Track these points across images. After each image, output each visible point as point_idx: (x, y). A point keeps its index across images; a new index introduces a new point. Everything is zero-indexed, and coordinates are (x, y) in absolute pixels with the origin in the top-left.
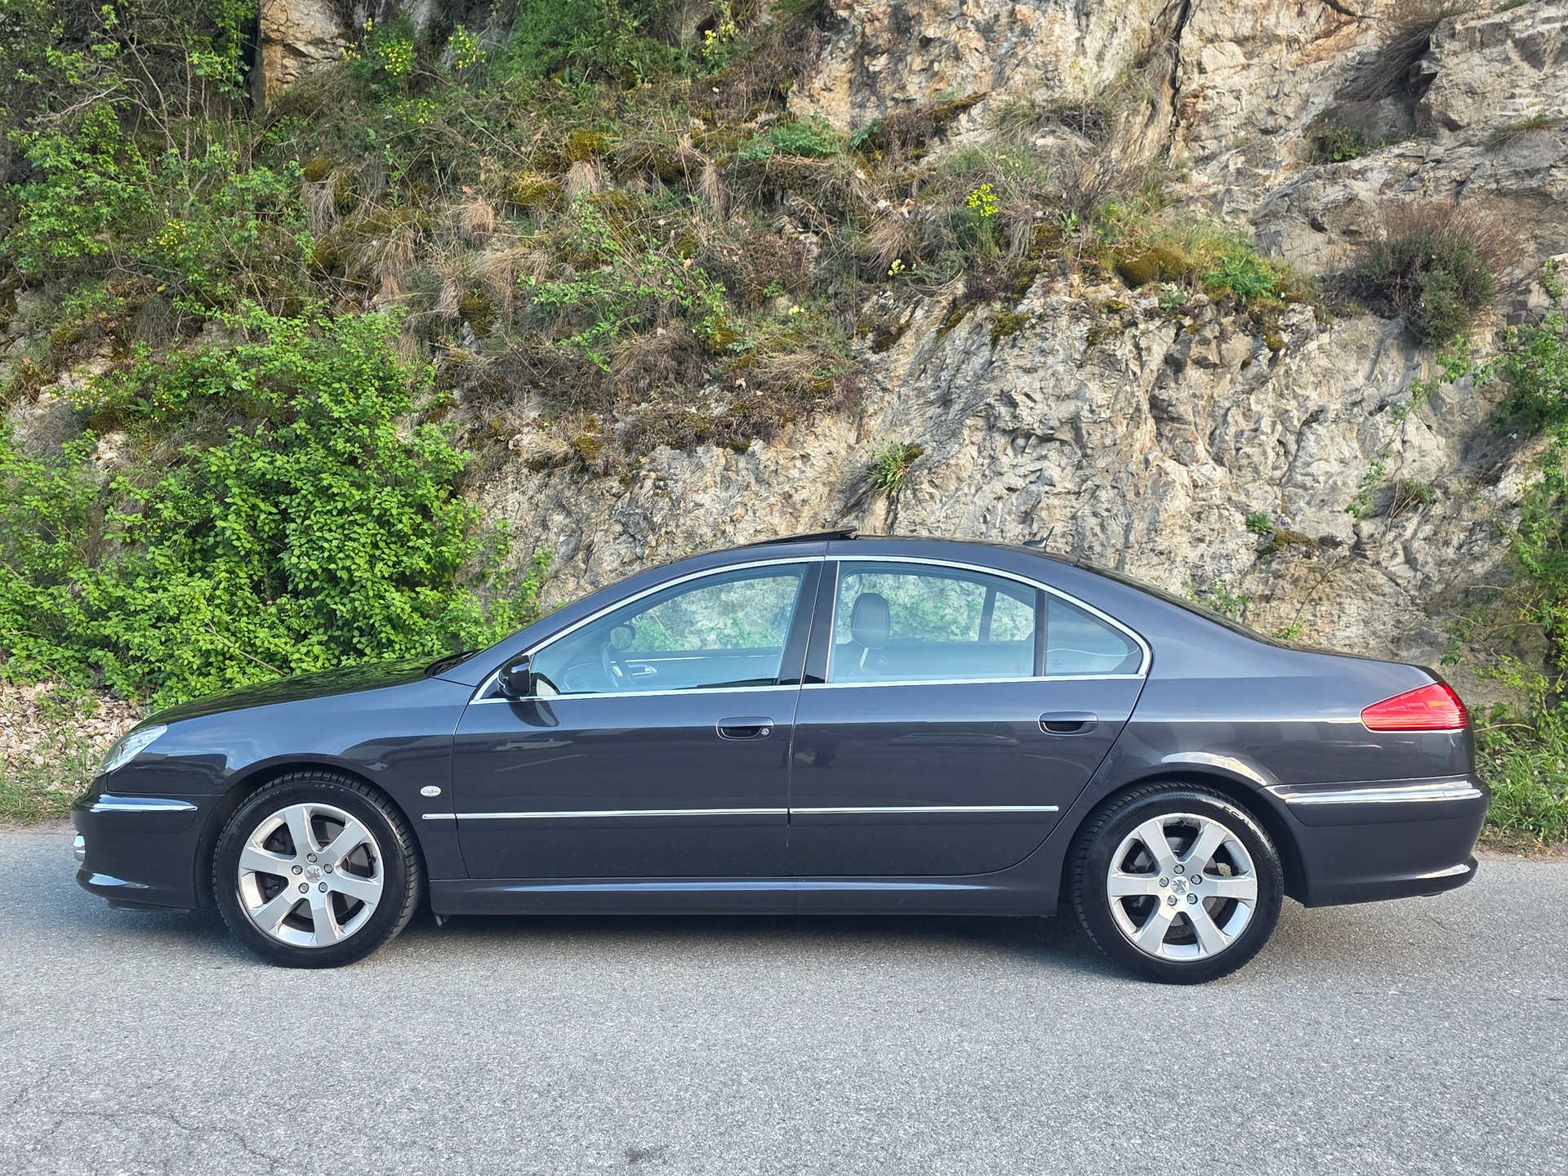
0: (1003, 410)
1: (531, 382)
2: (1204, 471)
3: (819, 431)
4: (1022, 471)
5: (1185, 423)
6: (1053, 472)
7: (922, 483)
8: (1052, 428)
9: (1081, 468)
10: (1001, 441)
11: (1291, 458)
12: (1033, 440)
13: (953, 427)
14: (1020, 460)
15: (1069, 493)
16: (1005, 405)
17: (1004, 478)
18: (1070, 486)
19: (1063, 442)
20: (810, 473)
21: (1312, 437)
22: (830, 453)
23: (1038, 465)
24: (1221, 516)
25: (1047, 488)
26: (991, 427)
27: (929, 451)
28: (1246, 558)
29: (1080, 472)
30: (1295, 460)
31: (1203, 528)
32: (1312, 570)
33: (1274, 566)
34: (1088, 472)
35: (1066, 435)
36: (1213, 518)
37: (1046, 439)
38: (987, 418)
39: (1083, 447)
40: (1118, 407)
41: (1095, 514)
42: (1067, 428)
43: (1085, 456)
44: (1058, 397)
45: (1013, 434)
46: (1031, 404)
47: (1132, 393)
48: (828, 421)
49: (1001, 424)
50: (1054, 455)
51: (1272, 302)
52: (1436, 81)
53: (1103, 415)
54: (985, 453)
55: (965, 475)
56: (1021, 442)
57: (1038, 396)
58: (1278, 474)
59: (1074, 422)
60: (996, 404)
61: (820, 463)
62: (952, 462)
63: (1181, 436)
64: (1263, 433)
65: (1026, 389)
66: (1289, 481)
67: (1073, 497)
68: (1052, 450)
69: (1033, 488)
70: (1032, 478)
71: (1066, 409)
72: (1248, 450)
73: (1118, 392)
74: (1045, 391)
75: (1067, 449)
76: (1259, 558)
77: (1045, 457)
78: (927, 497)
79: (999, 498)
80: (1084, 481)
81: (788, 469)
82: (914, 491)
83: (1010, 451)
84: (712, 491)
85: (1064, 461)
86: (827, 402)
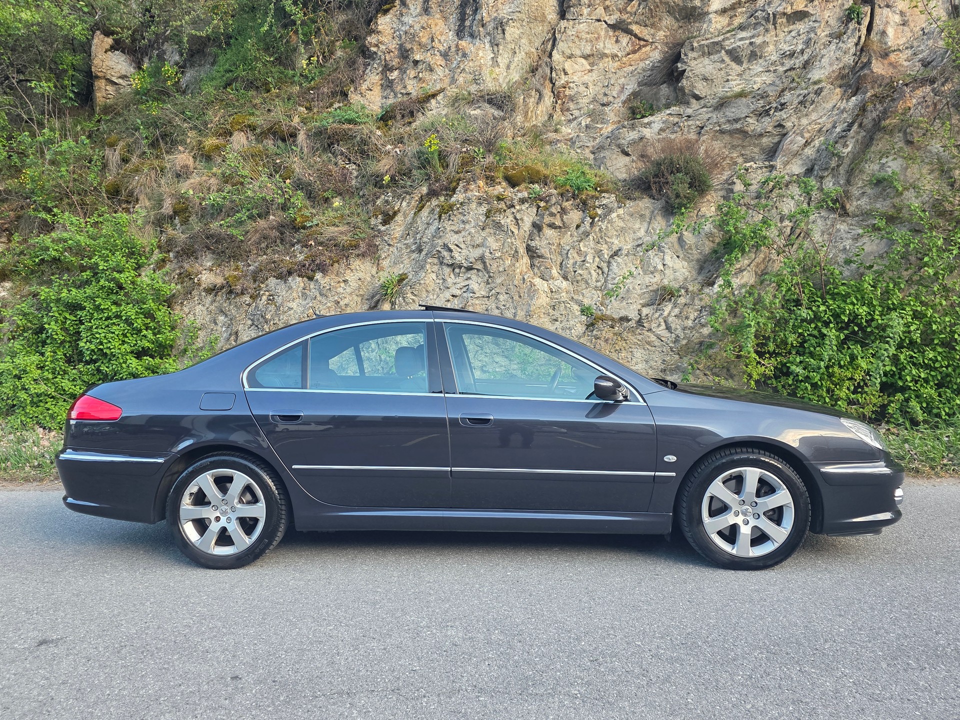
0: (445, 254)
1: (206, 247)
2: (556, 284)
3: (353, 267)
4: (458, 286)
5: (545, 258)
6: (474, 286)
7: (407, 294)
8: (471, 263)
9: (489, 284)
10: (447, 270)
11: (605, 276)
12: (463, 270)
13: (422, 263)
14: (458, 280)
15: (483, 297)
16: (446, 251)
17: (450, 290)
18: (483, 293)
19: (478, 270)
20: (349, 290)
21: (615, 264)
22: (360, 279)
23: (466, 283)
24: (566, 307)
25: (472, 295)
26: (441, 263)
27: (410, 277)
28: (581, 329)
29: (489, 286)
30: (607, 276)
31: (556, 314)
32: (615, 334)
33: (595, 332)
34: (492, 285)
35: (479, 266)
36: (562, 309)
37: (469, 269)
38: (439, 258)
39: (488, 272)
40: (505, 250)
41: (498, 308)
42: (479, 262)
43: (490, 277)
44: (473, 246)
45: (452, 266)
46: (460, 250)
47: (512, 243)
48: (358, 262)
49: (445, 261)
50: (474, 277)
51: (592, 193)
52: (686, 74)
53: (497, 255)
54: (440, 277)
55: (430, 289)
56: (457, 270)
57: (463, 246)
58: (599, 284)
59: (482, 259)
60: (442, 250)
61: (353, 284)
62: (422, 282)
63: (544, 265)
64: (588, 263)
65: (456, 242)
66: (605, 288)
67: (486, 299)
68: (472, 274)
69: (465, 295)
70: (465, 289)
71: (477, 253)
72: (580, 272)
73: (504, 242)
74: (466, 243)
75: (480, 274)
76: (587, 329)
77: (469, 278)
78: (411, 301)
79: (448, 301)
80: (491, 290)
81: (336, 288)
82: (404, 298)
83: (452, 276)
84: (297, 301)
85: (480, 280)
86: (357, 252)
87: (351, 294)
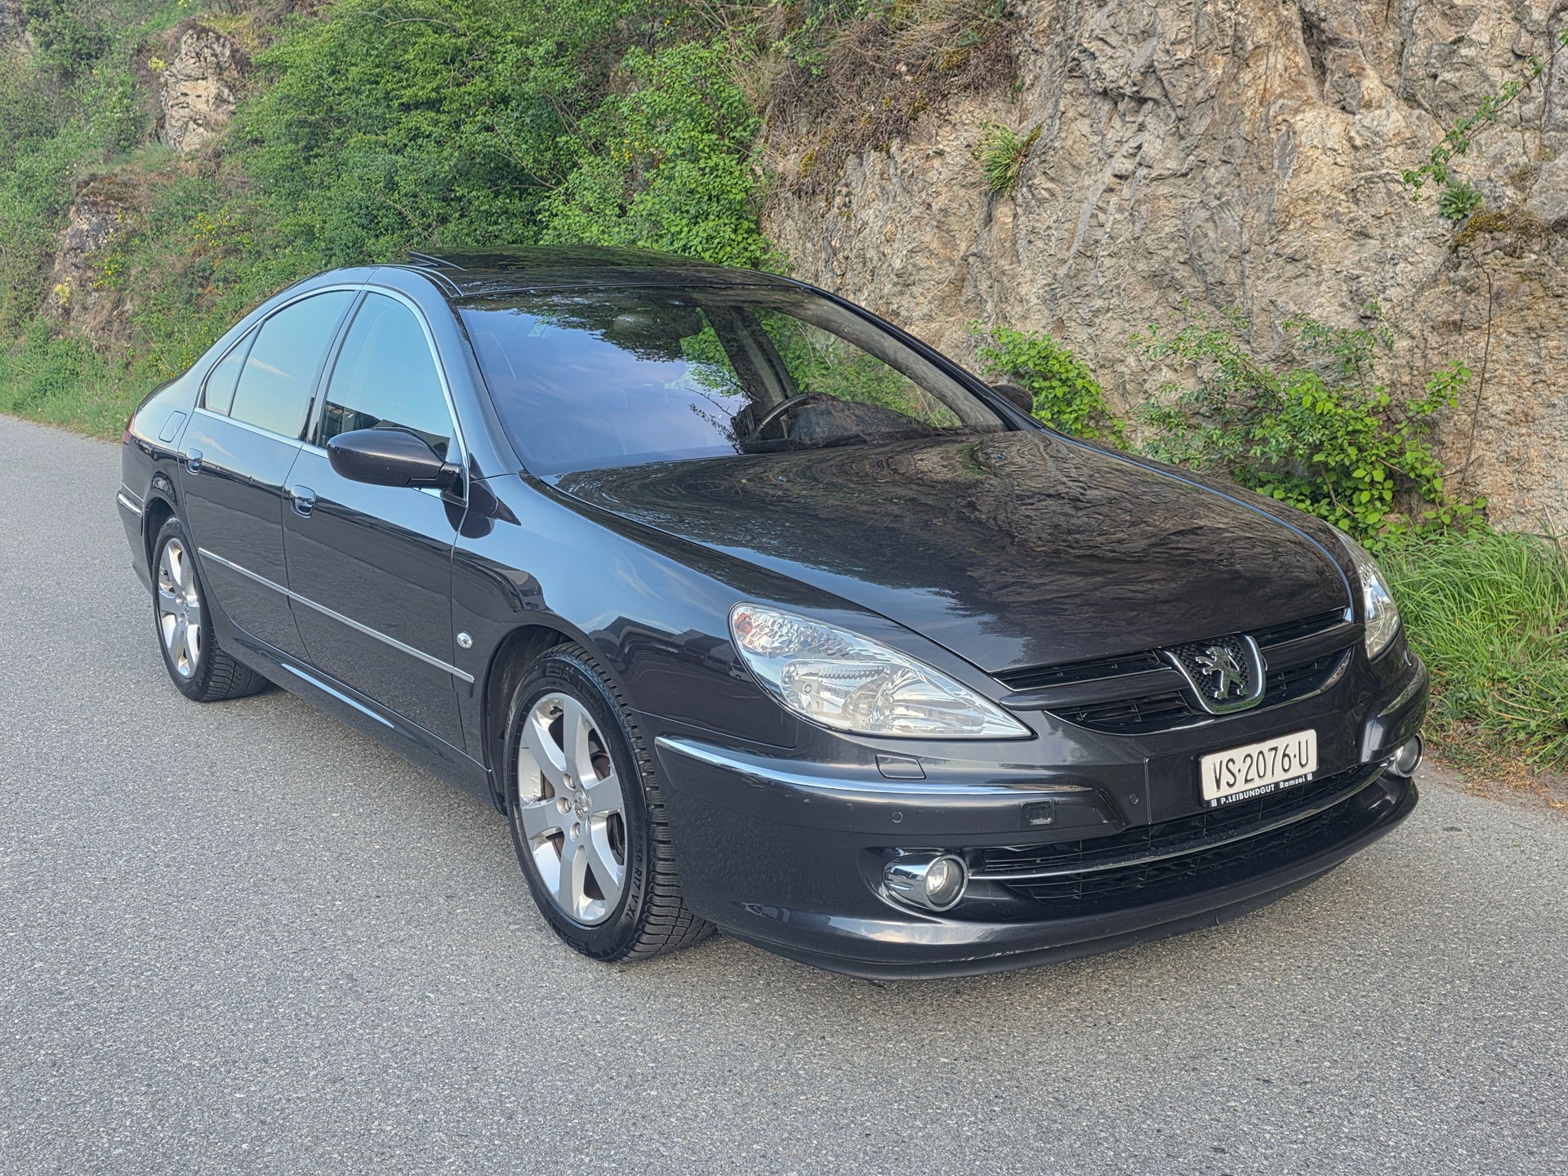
0: (1088, 65)
1: (796, 95)
2: (1366, 123)
3: (954, 118)
4: (1127, 149)
5: (1345, 45)
6: (1153, 147)
7: (1035, 176)
8: (1138, 83)
9: (1182, 138)
10: (1104, 108)
11: (1545, 80)
12: (1127, 104)
14: (1124, 133)
15: (1174, 175)
16: (1089, 58)
17: (1113, 161)
18: (1172, 164)
19: (1154, 102)
20: (946, 174)
22: (969, 146)
23: (1139, 139)
24: (1389, 193)
26: (1090, 90)
27: (1044, 131)
28: (1430, 259)
29: (1182, 144)
31: (1364, 215)
32: (1525, 276)
33: (1462, 272)
34: (1188, 141)
35: (1153, 91)
36: (1380, 197)
37: (1137, 100)
39: (1173, 106)
40: (1203, 39)
41: (1204, 205)
43: (1179, 118)
44: (1135, 37)
46: (1111, 53)
47: (1217, 14)
48: (966, 105)
50: (1151, 122)
53: (1180, 55)
54: (1095, 128)
56: (1120, 107)
57: (1114, 39)
58: (1529, 109)
59: (1154, 70)
60: (1082, 58)
61: (955, 159)
62: (1057, 144)
63: (1338, 68)
64: (1472, 43)
65: (1097, 32)
67: (1181, 181)
68: (1146, 114)
71: (1142, 54)
72: (1447, 76)
73: (1198, 16)
74: (1120, 30)
75: (1160, 112)
76: (1447, 259)
77: (1142, 126)
78: (1046, 195)
79: (1111, 190)
80: (1188, 156)
81: (925, 171)
82: (1030, 188)
83: (1114, 122)
84: (874, 205)
85: (1162, 130)
86: (963, 79)
87: (948, 184)
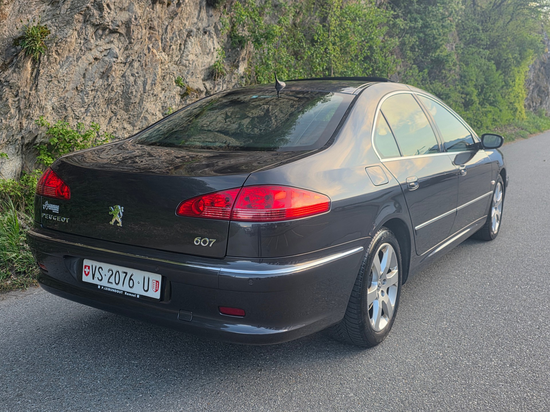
0: (96, 12)
2: (163, 56)
4: (101, 49)
5: (155, 30)
6: (115, 50)
7: (52, 52)
9: (128, 50)
10: (90, 30)
12: (107, 32)
13: (67, 19)
14: (99, 42)
15: (121, 63)
16: (96, 9)
17: (93, 52)
18: (122, 59)
19: (121, 34)
21: (190, 43)
23: (108, 46)
24: (170, 78)
25: (115, 59)
26: (85, 21)
27: (53, 32)
28: (178, 98)
29: (126, 52)
30: (183, 53)
34: (130, 52)
35: (123, 30)
36: (167, 79)
37: (113, 32)
38: (85, 16)
39: (130, 38)
40: (144, 18)
41: (133, 75)
42: (123, 26)
43: (130, 43)
44: (121, 9)
45: (96, 26)
46: (109, 11)
47: (149, 11)
49: (93, 20)
50: (116, 41)
53: (139, 22)
54: (82, 37)
55: (72, 48)
56: (100, 32)
57: (112, 7)
58: (177, 59)
59: (127, 24)
60: (92, 8)
62: (69, 40)
63: (154, 37)
66: (180, 63)
67: (122, 65)
68: (115, 38)
69: (106, 59)
70: (105, 53)
71: (124, 16)
72: (173, 47)
74: (116, 4)
75: (122, 38)
76: (181, 98)
77: (112, 42)
78: (54, 60)
79: (90, 63)
80: (128, 57)
82: (49, 56)
85: (121, 45)
